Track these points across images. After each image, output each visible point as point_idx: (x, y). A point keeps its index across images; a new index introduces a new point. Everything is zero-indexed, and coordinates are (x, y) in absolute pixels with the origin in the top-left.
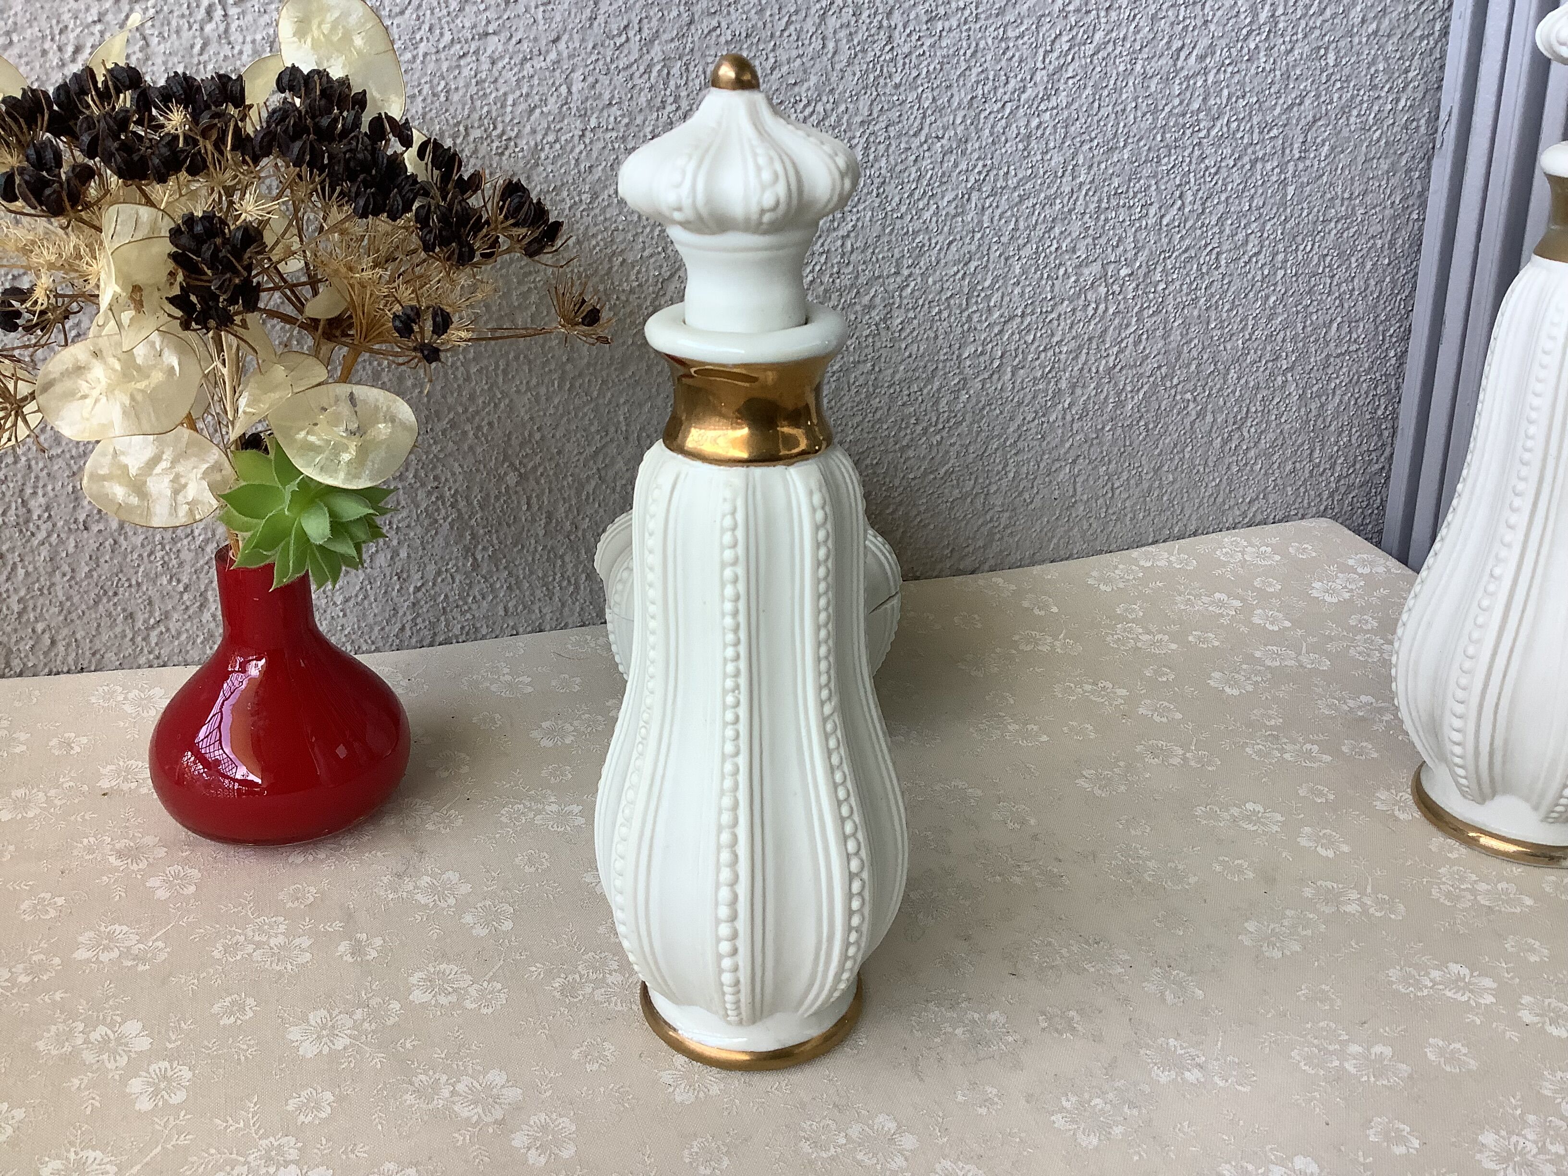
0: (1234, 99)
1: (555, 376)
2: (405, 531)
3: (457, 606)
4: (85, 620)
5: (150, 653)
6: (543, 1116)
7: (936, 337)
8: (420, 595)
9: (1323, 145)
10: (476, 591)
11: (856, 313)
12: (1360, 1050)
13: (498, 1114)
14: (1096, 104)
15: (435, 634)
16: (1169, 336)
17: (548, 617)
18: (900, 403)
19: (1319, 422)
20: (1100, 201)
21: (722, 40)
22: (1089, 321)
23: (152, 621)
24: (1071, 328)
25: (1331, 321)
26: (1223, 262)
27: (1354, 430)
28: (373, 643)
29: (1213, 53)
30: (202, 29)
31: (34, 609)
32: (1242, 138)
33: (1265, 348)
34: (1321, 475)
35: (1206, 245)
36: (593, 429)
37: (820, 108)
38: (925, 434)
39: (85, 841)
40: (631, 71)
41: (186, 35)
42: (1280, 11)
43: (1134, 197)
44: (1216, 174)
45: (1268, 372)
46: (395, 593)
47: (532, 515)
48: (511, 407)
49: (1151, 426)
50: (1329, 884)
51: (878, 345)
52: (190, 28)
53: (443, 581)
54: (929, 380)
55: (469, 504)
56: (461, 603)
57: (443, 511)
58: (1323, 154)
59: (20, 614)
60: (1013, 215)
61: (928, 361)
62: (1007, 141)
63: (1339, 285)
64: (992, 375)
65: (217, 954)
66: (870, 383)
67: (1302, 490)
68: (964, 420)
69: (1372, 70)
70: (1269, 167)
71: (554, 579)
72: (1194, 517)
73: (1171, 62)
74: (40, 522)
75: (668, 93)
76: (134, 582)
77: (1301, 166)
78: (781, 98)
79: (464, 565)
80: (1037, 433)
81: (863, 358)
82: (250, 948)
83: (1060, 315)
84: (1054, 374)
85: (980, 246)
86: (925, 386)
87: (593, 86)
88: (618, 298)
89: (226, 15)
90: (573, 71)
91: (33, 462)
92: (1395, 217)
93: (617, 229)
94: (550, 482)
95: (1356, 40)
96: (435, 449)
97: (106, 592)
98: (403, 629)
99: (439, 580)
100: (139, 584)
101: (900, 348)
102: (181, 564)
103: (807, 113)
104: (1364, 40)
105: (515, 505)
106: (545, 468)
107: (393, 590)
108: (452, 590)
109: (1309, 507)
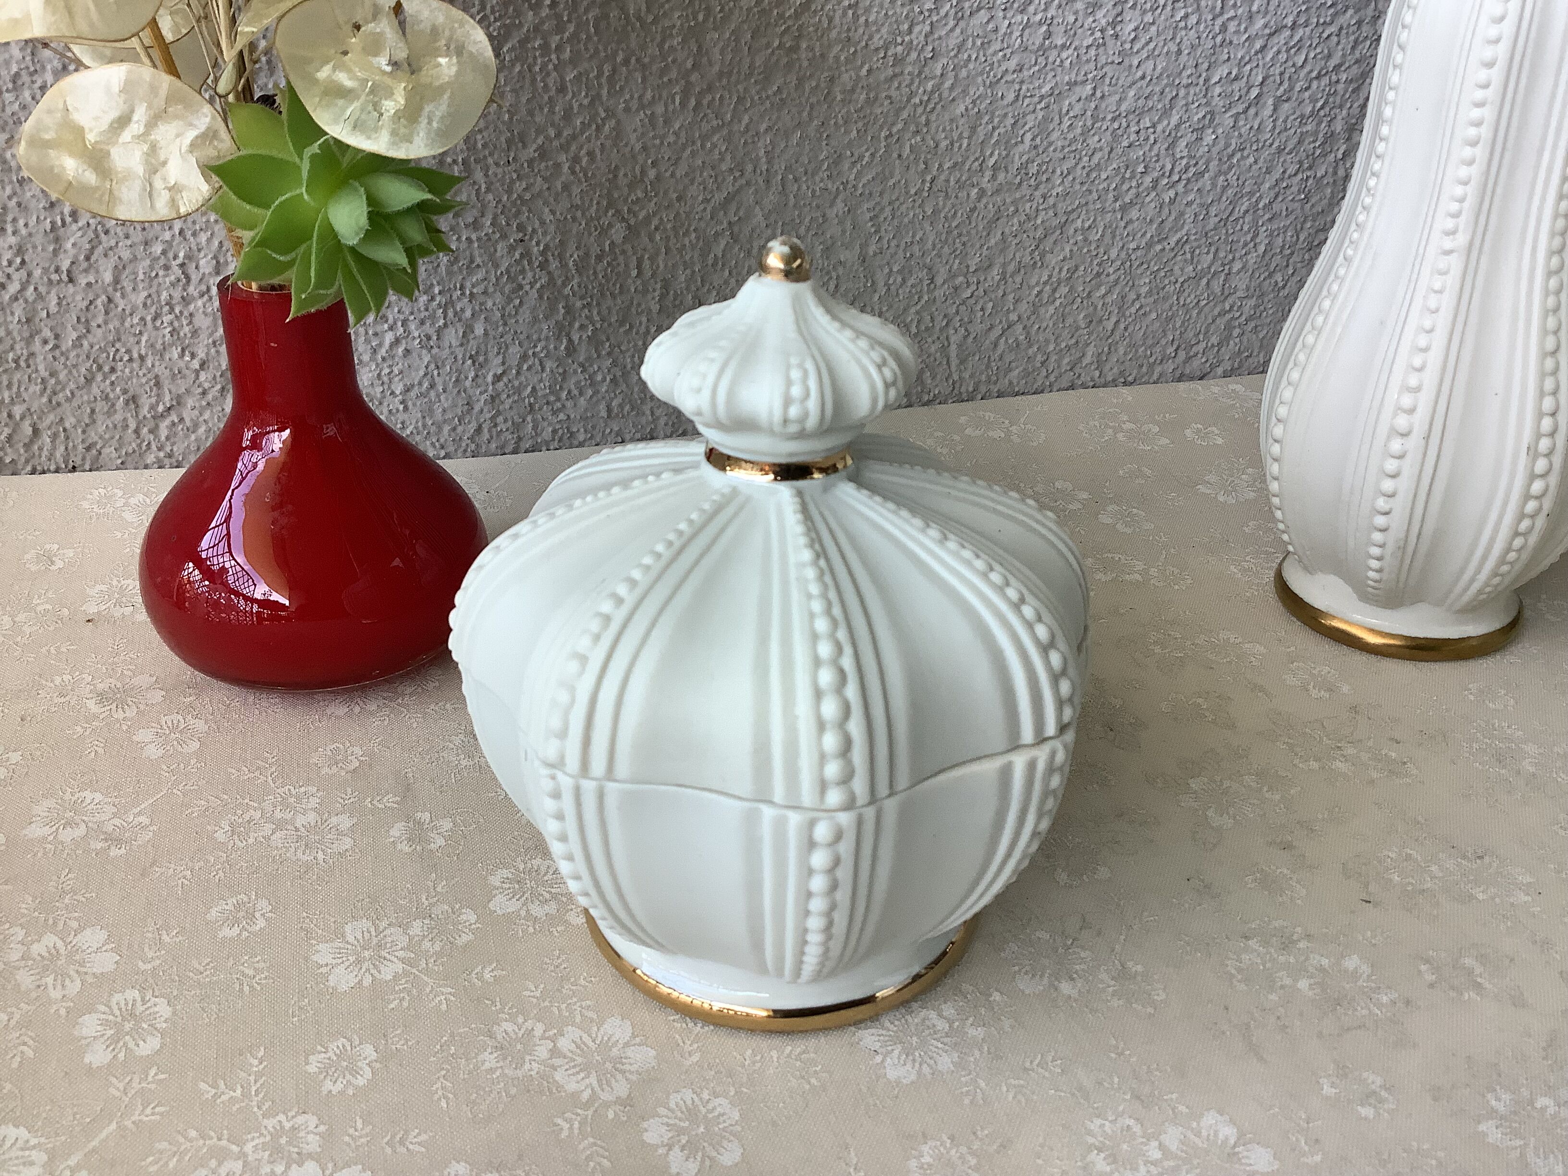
1: (677, 89)
2: (482, 298)
3: (548, 403)
4: (75, 403)
5: (159, 449)
6: (688, 1095)
7: (1179, 52)
8: (501, 384)
10: (571, 384)
11: (1076, 13)
13: (621, 1088)
15: (520, 439)
17: (662, 421)
18: (1125, 143)
23: (161, 408)
24: (1353, 48)
28: (442, 447)
36: (724, 167)
38: (1154, 188)
46: (468, 383)
47: (644, 284)
48: (618, 133)
51: (1102, 60)
53: (529, 368)
54: (1166, 113)
55: (564, 265)
56: (552, 398)
57: (530, 275)
61: (1166, 86)
64: (1248, 108)
65: (220, 836)
66: (1089, 113)
68: (1207, 169)
74: (10, 270)
76: (135, 355)
79: (556, 348)
80: (1299, 192)
81: (1080, 78)
82: (268, 828)
83: (1341, 28)
84: (1327, 109)
86: (1160, 120)
94: (668, 238)
96: (519, 187)
97: (100, 368)
98: (479, 430)
99: (525, 367)
100: (142, 358)
101: (1131, 66)
102: (195, 333)
105: (621, 268)
106: (661, 219)
107: (467, 378)
108: (541, 381)
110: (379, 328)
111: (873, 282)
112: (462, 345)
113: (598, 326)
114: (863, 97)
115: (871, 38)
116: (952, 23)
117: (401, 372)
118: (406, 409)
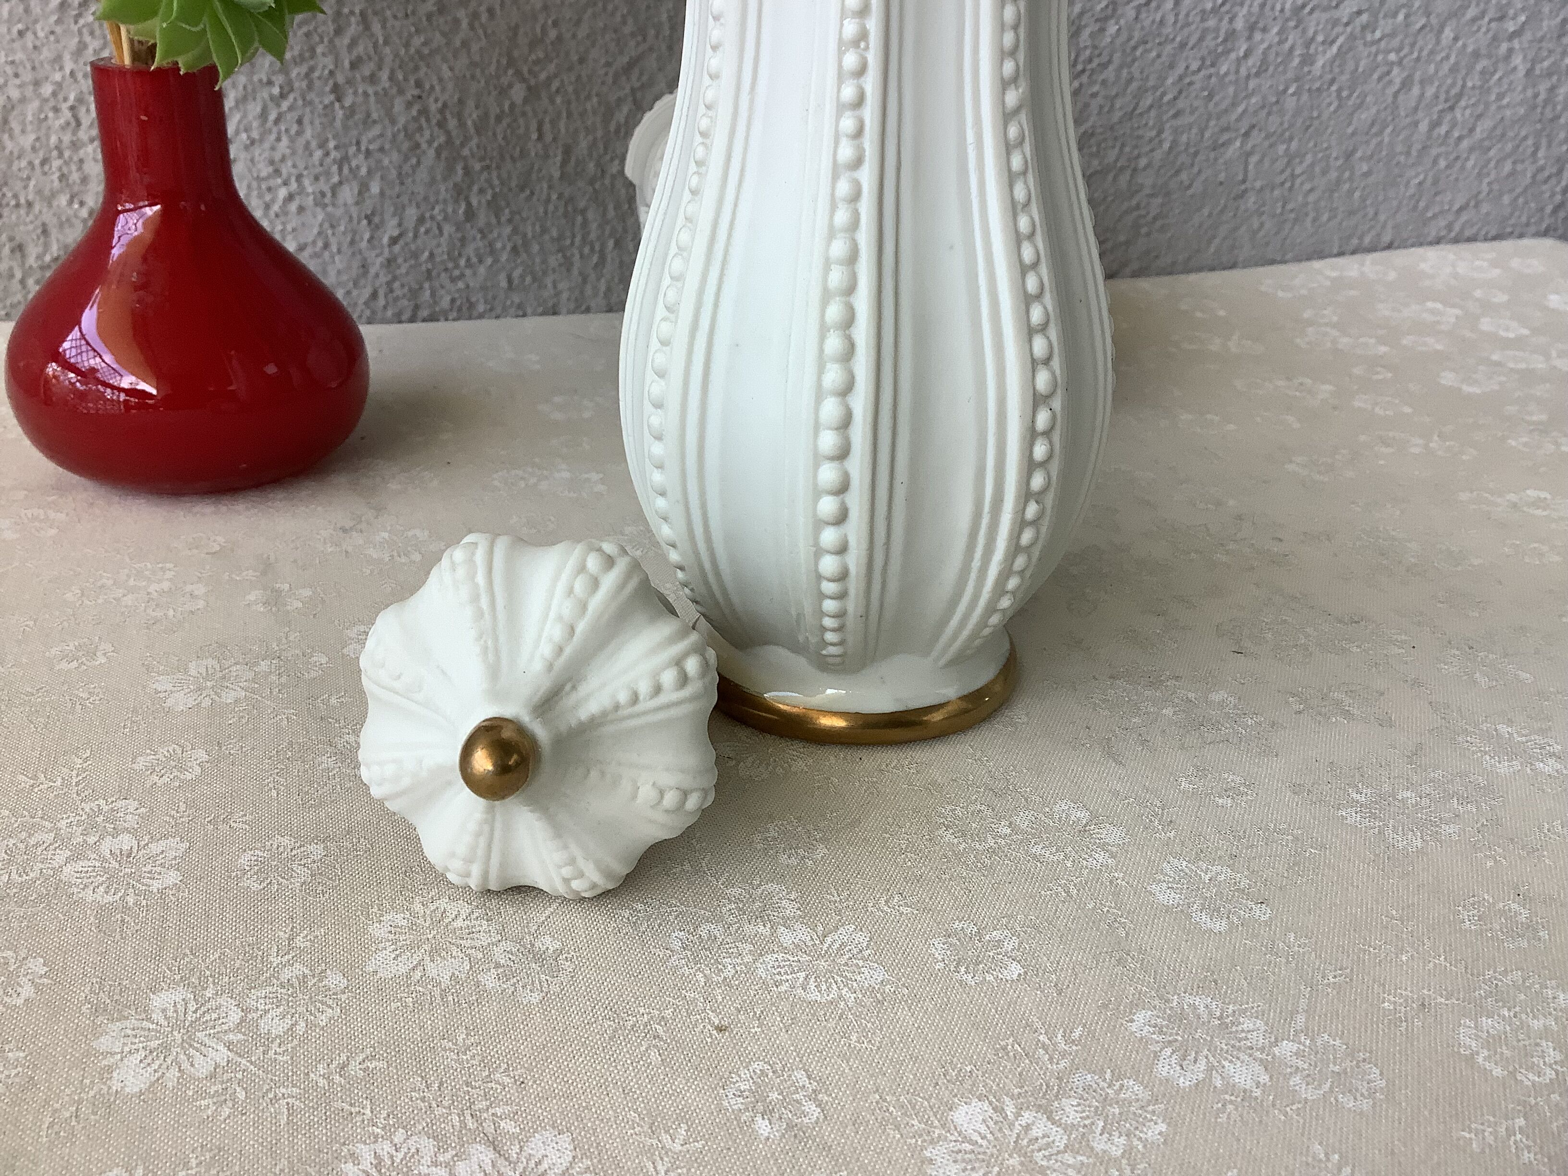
2: (378, 155)
3: (446, 270)
8: (397, 248)
10: (470, 250)
15: (417, 307)
17: (565, 295)
36: (626, 30)
46: (364, 244)
47: (544, 148)
53: (427, 232)
55: (462, 124)
56: (450, 265)
57: (427, 132)
65: (69, 597)
67: (1521, 200)
68: (1110, 62)
71: (572, 244)
72: (1390, 224)
79: (454, 211)
80: (1203, 89)
82: (119, 592)
94: (569, 103)
96: (417, 41)
98: (374, 295)
99: (422, 230)
100: (29, 204)
105: (521, 131)
106: (562, 81)
107: (362, 239)
108: (439, 245)
109: (1528, 224)
112: (357, 203)
113: (497, 190)
117: (294, 230)
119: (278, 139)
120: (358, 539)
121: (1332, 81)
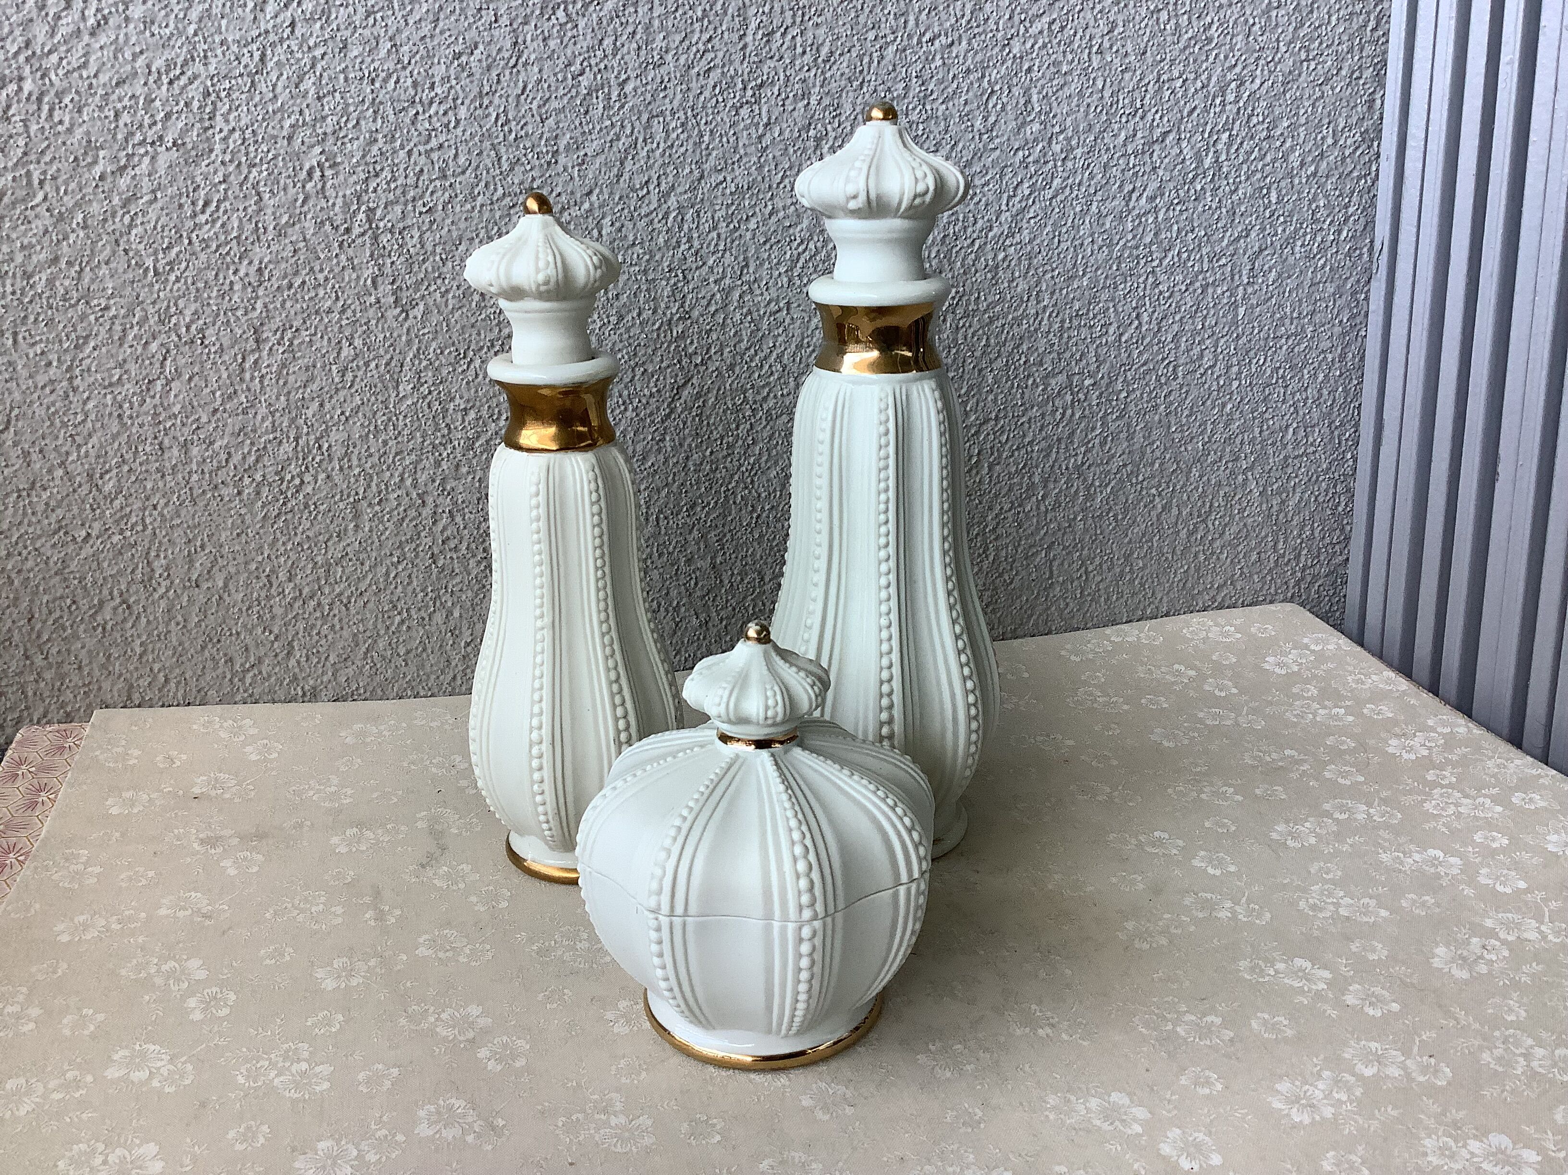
0: (1184, 233)
2: (458, 594)
4: (193, 663)
5: (245, 691)
6: (505, 1038)
8: (469, 649)
9: (1270, 271)
12: (1194, 1018)
14: (1056, 240)
16: (1132, 439)
19: (1282, 516)
20: (1063, 321)
21: (728, 191)
22: (1058, 424)
23: (247, 666)
24: (1041, 430)
25: (1287, 427)
26: (1180, 374)
27: (1316, 525)
29: (1162, 195)
30: (304, 187)
31: (153, 651)
32: (1193, 266)
33: (1224, 450)
34: (1286, 564)
35: (1163, 359)
37: (811, 245)
39: (176, 831)
40: (651, 217)
41: (292, 191)
42: (1223, 157)
43: (1094, 317)
44: (1169, 298)
45: (1228, 471)
46: (449, 647)
49: (1120, 517)
50: (1209, 896)
52: (294, 186)
58: (1271, 280)
59: (141, 656)
60: (984, 334)
62: (976, 271)
63: (1293, 394)
65: (268, 916)
67: (1269, 578)
69: (1314, 206)
70: (1219, 292)
72: (1165, 599)
73: (1123, 203)
74: (161, 580)
75: (682, 234)
76: (234, 632)
77: (1250, 290)
78: (779, 237)
80: (1014, 522)
83: (1030, 419)
84: (1027, 469)
85: (955, 359)
87: (620, 230)
88: (640, 401)
89: (323, 176)
90: (603, 218)
91: (157, 531)
92: (1343, 334)
93: (639, 345)
95: (1296, 181)
97: (211, 640)
98: (454, 678)
100: (238, 633)
102: (273, 618)
103: (800, 249)
104: (1304, 181)
109: (1276, 593)
110: (391, 614)
111: (721, 581)
114: (708, 467)
115: (711, 432)
116: (764, 423)
118: (406, 664)
119: (396, 588)
120: (430, 872)
121: (1110, 509)
